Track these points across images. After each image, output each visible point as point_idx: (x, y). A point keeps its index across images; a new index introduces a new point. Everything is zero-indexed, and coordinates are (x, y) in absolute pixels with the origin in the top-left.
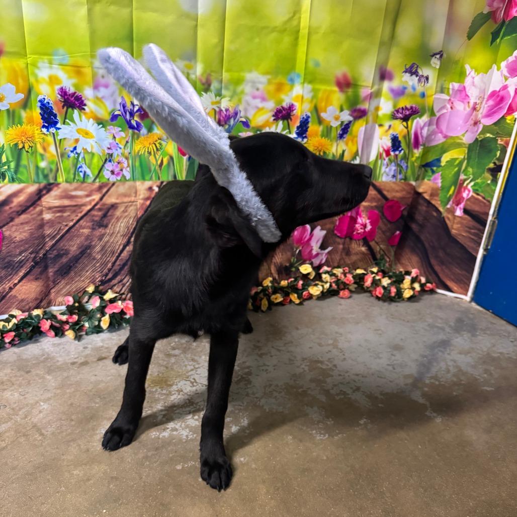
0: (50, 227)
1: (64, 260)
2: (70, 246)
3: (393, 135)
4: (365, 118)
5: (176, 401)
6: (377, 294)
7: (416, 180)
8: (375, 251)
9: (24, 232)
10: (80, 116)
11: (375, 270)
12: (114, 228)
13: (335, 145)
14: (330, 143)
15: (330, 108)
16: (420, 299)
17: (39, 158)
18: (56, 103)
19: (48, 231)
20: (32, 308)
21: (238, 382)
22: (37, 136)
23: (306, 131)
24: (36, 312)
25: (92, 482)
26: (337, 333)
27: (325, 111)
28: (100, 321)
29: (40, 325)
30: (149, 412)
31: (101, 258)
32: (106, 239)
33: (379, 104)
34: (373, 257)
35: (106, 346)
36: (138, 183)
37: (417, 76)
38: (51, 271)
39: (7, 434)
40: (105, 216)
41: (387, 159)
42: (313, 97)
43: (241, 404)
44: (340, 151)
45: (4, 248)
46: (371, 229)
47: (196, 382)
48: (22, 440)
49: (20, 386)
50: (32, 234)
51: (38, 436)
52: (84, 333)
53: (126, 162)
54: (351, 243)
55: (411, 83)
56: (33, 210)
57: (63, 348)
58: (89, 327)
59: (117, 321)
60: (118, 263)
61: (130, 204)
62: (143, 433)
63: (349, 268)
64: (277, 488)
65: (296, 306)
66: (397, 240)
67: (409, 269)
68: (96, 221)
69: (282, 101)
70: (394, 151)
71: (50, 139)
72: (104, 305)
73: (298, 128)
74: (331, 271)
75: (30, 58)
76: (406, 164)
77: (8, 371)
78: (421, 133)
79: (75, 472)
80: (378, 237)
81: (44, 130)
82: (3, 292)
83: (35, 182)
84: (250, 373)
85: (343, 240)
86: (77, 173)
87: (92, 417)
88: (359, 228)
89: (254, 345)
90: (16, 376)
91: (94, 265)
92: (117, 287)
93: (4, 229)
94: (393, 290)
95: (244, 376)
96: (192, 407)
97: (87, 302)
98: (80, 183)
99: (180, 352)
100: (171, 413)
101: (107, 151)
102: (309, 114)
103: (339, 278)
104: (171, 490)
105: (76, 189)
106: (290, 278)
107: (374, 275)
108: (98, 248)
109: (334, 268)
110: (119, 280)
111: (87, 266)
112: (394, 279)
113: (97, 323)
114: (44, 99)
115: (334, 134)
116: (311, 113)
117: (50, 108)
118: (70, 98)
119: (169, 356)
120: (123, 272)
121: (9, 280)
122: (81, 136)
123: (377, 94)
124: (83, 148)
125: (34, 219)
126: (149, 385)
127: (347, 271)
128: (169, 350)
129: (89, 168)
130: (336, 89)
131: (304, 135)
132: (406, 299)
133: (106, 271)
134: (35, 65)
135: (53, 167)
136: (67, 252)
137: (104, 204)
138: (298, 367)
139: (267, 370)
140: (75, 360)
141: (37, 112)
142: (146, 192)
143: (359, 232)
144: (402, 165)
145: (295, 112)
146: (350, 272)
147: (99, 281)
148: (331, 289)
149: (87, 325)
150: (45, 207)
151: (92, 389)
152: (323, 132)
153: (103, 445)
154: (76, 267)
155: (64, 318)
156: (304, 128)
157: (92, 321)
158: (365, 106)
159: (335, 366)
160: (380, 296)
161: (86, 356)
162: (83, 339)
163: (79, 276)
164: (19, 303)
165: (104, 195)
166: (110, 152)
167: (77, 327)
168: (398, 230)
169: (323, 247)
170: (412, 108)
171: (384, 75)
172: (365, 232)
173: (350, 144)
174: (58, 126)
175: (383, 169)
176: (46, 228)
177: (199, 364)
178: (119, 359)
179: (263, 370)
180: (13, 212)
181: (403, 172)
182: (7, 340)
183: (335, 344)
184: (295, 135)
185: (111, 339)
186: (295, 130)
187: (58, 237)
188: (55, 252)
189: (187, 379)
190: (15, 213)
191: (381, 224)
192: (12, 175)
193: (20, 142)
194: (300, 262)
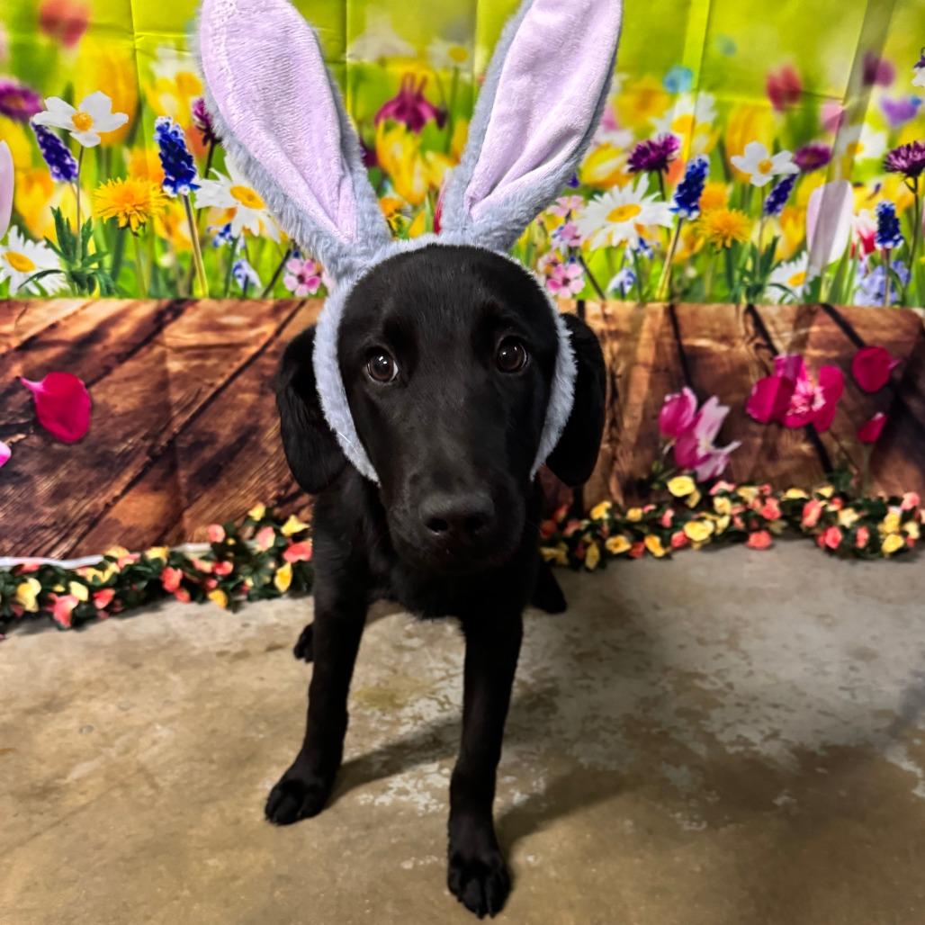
0: (181, 387)
1: (208, 454)
2: (219, 426)
3: (884, 206)
4: (825, 168)
5: (409, 737)
6: (829, 541)
8: (830, 453)
9: (130, 396)
11: (827, 491)
13: (757, 225)
14: (749, 222)
15: (751, 146)
16: (917, 556)
17: (158, 247)
18: (190, 133)
19: (176, 396)
20: (147, 545)
22: (153, 202)
23: (698, 194)
24: (155, 553)
25: (240, 882)
26: (738, 619)
27: (741, 153)
28: (273, 575)
29: (162, 578)
33: (858, 135)
34: (824, 466)
35: (284, 623)
38: (183, 475)
39: (91, 782)
41: (866, 258)
42: (716, 123)
43: (535, 750)
44: (767, 240)
45: (93, 427)
46: (824, 406)
47: (450, 703)
48: (117, 794)
49: (120, 691)
50: (145, 400)
51: (146, 790)
52: (243, 597)
54: (779, 434)
56: (147, 353)
57: (205, 623)
58: (254, 587)
59: (305, 576)
63: (773, 486)
65: (657, 562)
66: (876, 432)
67: (899, 492)
68: (268, 377)
69: (650, 129)
70: (883, 241)
71: (179, 208)
72: (281, 544)
73: (681, 188)
74: (734, 492)
75: (141, 38)
77: (99, 662)
80: (836, 426)
81: (168, 190)
82: (93, 514)
83: (151, 296)
84: (553, 692)
85: (762, 429)
86: (231, 278)
87: (250, 758)
88: (798, 404)
89: (567, 637)
90: (113, 673)
91: (265, 466)
92: (308, 512)
93: (93, 389)
94: (863, 535)
95: (544, 696)
96: (438, 750)
97: (252, 538)
98: (236, 300)
99: (423, 642)
100: (399, 758)
102: (706, 158)
103: (750, 506)
104: (390, 908)
105: (229, 312)
106: (648, 503)
107: (823, 503)
108: (271, 432)
109: (740, 485)
111: (250, 467)
112: (865, 513)
113: (267, 580)
114: (168, 124)
115: (757, 202)
116: (711, 155)
117: (179, 143)
119: (400, 648)
121: (105, 491)
122: (240, 202)
123: (852, 117)
124: (244, 229)
125: (149, 371)
127: (768, 493)
128: (402, 638)
129: (255, 267)
130: (767, 103)
131: (693, 204)
132: (887, 556)
133: (286, 477)
134: (149, 53)
135: (186, 266)
136: (212, 439)
138: (653, 684)
139: (588, 687)
140: (226, 648)
141: (152, 152)
143: (798, 411)
144: (897, 271)
145: (675, 153)
146: (774, 495)
147: (273, 498)
148: (732, 529)
149: (249, 582)
150: (170, 347)
151: (254, 704)
152: (733, 197)
153: (267, 811)
154: (230, 469)
155: (207, 567)
156: (695, 189)
157: (261, 574)
158: (827, 141)
159: (730, 686)
160: (833, 546)
161: (246, 642)
162: (243, 608)
163: (237, 486)
164: (122, 536)
165: (284, 325)
167: (231, 585)
168: (881, 411)
169: (720, 441)
171: (873, 72)
172: (811, 411)
173: (790, 223)
174: (196, 180)
175: (857, 280)
176: (173, 389)
177: (456, 667)
178: (306, 651)
179: (582, 687)
180: (107, 357)
181: (899, 288)
182: (100, 604)
183: (732, 642)
184: (674, 204)
185: (293, 611)
186: (673, 191)
187: (196, 407)
188: (190, 438)
189: (432, 694)
190: (113, 359)
191: (846, 397)
192: (106, 281)
193: (121, 215)
194: (670, 472)
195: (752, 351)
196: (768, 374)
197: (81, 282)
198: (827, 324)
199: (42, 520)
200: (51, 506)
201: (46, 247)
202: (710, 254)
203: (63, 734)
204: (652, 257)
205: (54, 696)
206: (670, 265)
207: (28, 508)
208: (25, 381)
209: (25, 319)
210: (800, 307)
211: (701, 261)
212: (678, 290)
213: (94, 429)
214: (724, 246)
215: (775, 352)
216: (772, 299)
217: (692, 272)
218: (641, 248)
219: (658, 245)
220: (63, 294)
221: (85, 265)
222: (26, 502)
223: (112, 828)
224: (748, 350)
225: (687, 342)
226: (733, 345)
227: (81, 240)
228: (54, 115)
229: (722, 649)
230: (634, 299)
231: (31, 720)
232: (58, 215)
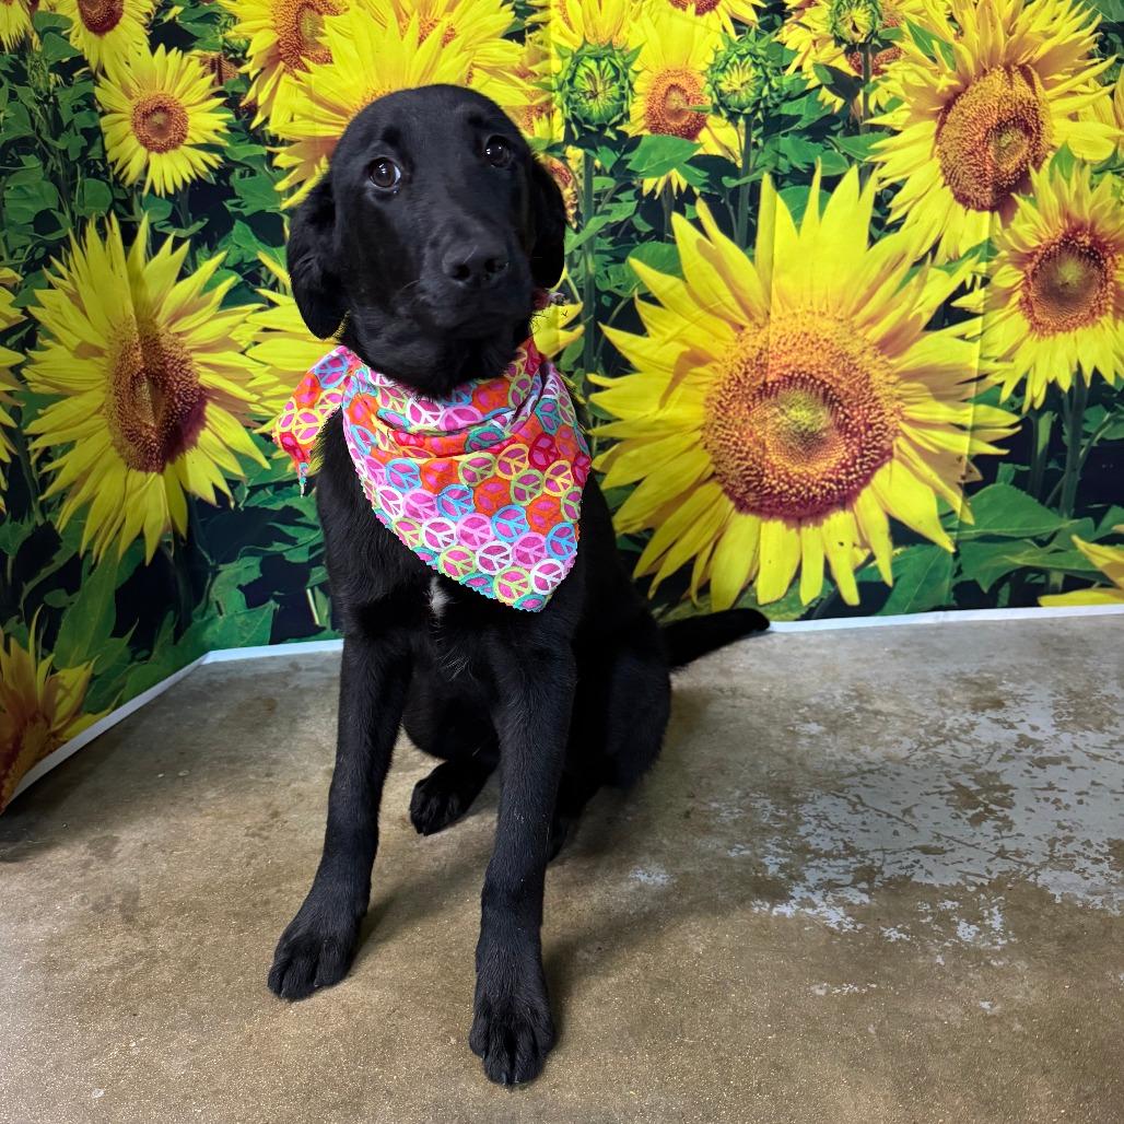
47: (863, 805)
96: (851, 859)
99: (822, 729)
179: (1047, 800)
189: (839, 792)
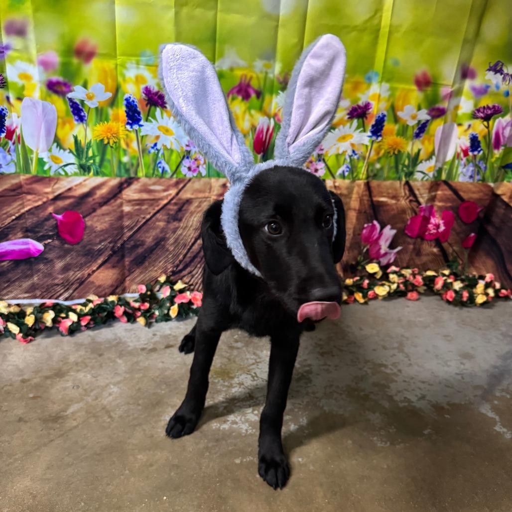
0: (129, 219)
1: (140, 250)
2: (146, 237)
3: (473, 135)
4: (443, 117)
5: (237, 394)
6: (448, 297)
7: (495, 181)
8: (448, 253)
9: (105, 222)
10: (162, 113)
11: (447, 272)
12: (187, 222)
13: (411, 143)
14: (406, 142)
15: (407, 108)
16: (493, 306)
17: (122, 153)
18: (140, 101)
19: (127, 223)
20: (108, 294)
21: (299, 380)
22: (121, 132)
23: (381, 129)
24: (112, 298)
25: (154, 468)
26: (402, 336)
27: (402, 110)
28: (169, 310)
29: (114, 311)
30: (211, 403)
31: (174, 250)
32: (179, 232)
33: (459, 102)
34: (445, 259)
35: (174, 334)
36: (213, 180)
37: (502, 74)
38: (127, 261)
39: (79, 414)
40: (180, 210)
41: (465, 159)
42: (391, 96)
43: (301, 403)
44: (415, 150)
45: (85, 237)
46: (444, 230)
47: (257, 377)
48: (92, 420)
49: (93, 368)
50: (111, 225)
51: (106, 419)
52: (154, 320)
53: (203, 160)
54: (422, 244)
55: (494, 82)
56: (113, 202)
57: (135, 334)
58: (159, 315)
59: (185, 311)
60: (189, 255)
61: (204, 199)
62: (204, 423)
63: (419, 268)
64: (334, 492)
65: (360, 306)
66: (471, 243)
67: (483, 273)
68: (172, 215)
69: (359, 99)
70: (473, 151)
71: (133, 135)
72: (173, 294)
73: (373, 126)
74: (399, 271)
75: (120, 59)
76: (484, 165)
77: (82, 353)
78: (503, 133)
79: (139, 457)
80: (451, 239)
81: (128, 127)
82: (82, 278)
83: (117, 176)
84: (310, 372)
85: (413, 240)
86: (156, 168)
87: (157, 403)
88: (431, 229)
89: (316, 343)
90: (89, 358)
91: (167, 257)
92: (187, 278)
93: (87, 219)
94: (466, 295)
95: (305, 374)
96: (252, 401)
97: (158, 291)
98: (158, 178)
99: (243, 345)
100: (232, 405)
101: (185, 148)
102: (385, 113)
103: (407, 279)
104: (229, 483)
105: (154, 184)
106: (356, 276)
107: (445, 278)
108: (171, 241)
109: (402, 268)
110: (189, 271)
111: (160, 257)
112: (467, 283)
113: (166, 312)
114: (130, 97)
115: (410, 133)
116: (388, 111)
117: (135, 106)
118: (154, 96)
120: (193, 264)
121: (88, 267)
122: (162, 133)
123: (457, 93)
124: (163, 145)
125: (114, 211)
126: (212, 376)
127: (416, 272)
128: (232, 342)
129: (168, 163)
130: (414, 87)
131: (379, 134)
132: (478, 305)
133: (177, 262)
134: (123, 66)
135: (135, 162)
136: (143, 243)
137: (180, 199)
138: (360, 369)
139: (327, 370)
140: (145, 346)
141: (122, 110)
142: (219, 188)
143: (432, 232)
144: (480, 165)
145: (370, 110)
146: (419, 274)
147: (170, 272)
148: (399, 290)
149: (157, 313)
150: (125, 200)
151: (160, 375)
152: (398, 130)
153: (167, 431)
154: (150, 258)
155: (137, 305)
156: (380, 127)
157: (163, 309)
158: (444, 105)
159: (400, 371)
160: (451, 300)
161: (155, 343)
162: (153, 326)
163: (153, 265)
164: (95, 289)
165: (180, 191)
166: (188, 149)
167: (148, 315)
168: (474, 232)
169: (392, 246)
170: (494, 107)
171: (466, 73)
172: (438, 232)
173: (426, 142)
174: (141, 123)
175: (460, 169)
176: (125, 219)
177: (260, 358)
178: (185, 348)
179: (324, 370)
180: (95, 204)
181: (481, 173)
182: (83, 323)
183: (400, 348)
184: (369, 134)
185: (178, 328)
186: (369, 128)
187: (136, 228)
188: (132, 243)
189: (248, 372)
190: (97, 205)
191: (455, 226)
192: (96, 168)
193: (105, 138)
194: (367, 261)
195: (408, 203)
196: (416, 214)
197: (84, 169)
198: (446, 190)
199: (56, 281)
200: (62, 274)
201: (69, 153)
202: (387, 157)
203: (65, 389)
204: (358, 159)
205: (60, 370)
206: (367, 163)
207: (49, 275)
208: (54, 215)
209: (56, 186)
210: (432, 182)
211: (383, 160)
212: (371, 174)
213: (86, 238)
214: (394, 153)
215: (419, 204)
216: (418, 178)
217: (378, 166)
218: (353, 155)
219: (362, 153)
220: (76, 174)
221: (87, 161)
222: (49, 272)
223: (90, 438)
224: (406, 203)
225: (375, 199)
226: (398, 200)
227: (86, 150)
228: (77, 93)
229: (395, 352)
230: (349, 179)
231: (49, 382)
232: (76, 138)
